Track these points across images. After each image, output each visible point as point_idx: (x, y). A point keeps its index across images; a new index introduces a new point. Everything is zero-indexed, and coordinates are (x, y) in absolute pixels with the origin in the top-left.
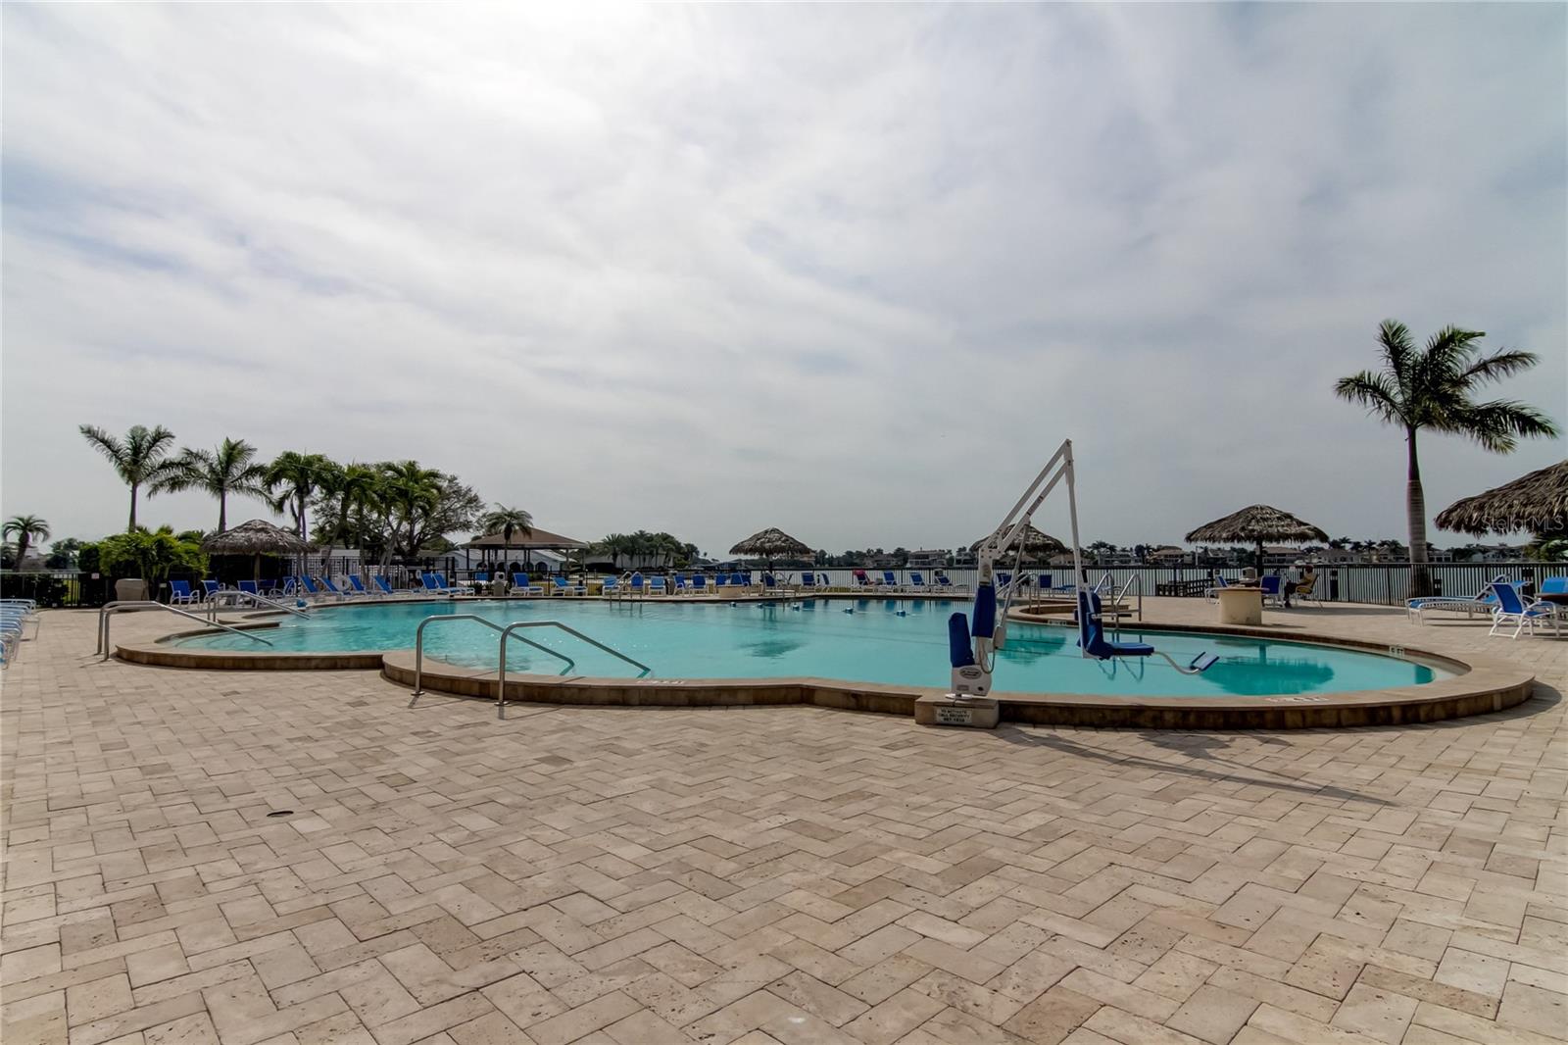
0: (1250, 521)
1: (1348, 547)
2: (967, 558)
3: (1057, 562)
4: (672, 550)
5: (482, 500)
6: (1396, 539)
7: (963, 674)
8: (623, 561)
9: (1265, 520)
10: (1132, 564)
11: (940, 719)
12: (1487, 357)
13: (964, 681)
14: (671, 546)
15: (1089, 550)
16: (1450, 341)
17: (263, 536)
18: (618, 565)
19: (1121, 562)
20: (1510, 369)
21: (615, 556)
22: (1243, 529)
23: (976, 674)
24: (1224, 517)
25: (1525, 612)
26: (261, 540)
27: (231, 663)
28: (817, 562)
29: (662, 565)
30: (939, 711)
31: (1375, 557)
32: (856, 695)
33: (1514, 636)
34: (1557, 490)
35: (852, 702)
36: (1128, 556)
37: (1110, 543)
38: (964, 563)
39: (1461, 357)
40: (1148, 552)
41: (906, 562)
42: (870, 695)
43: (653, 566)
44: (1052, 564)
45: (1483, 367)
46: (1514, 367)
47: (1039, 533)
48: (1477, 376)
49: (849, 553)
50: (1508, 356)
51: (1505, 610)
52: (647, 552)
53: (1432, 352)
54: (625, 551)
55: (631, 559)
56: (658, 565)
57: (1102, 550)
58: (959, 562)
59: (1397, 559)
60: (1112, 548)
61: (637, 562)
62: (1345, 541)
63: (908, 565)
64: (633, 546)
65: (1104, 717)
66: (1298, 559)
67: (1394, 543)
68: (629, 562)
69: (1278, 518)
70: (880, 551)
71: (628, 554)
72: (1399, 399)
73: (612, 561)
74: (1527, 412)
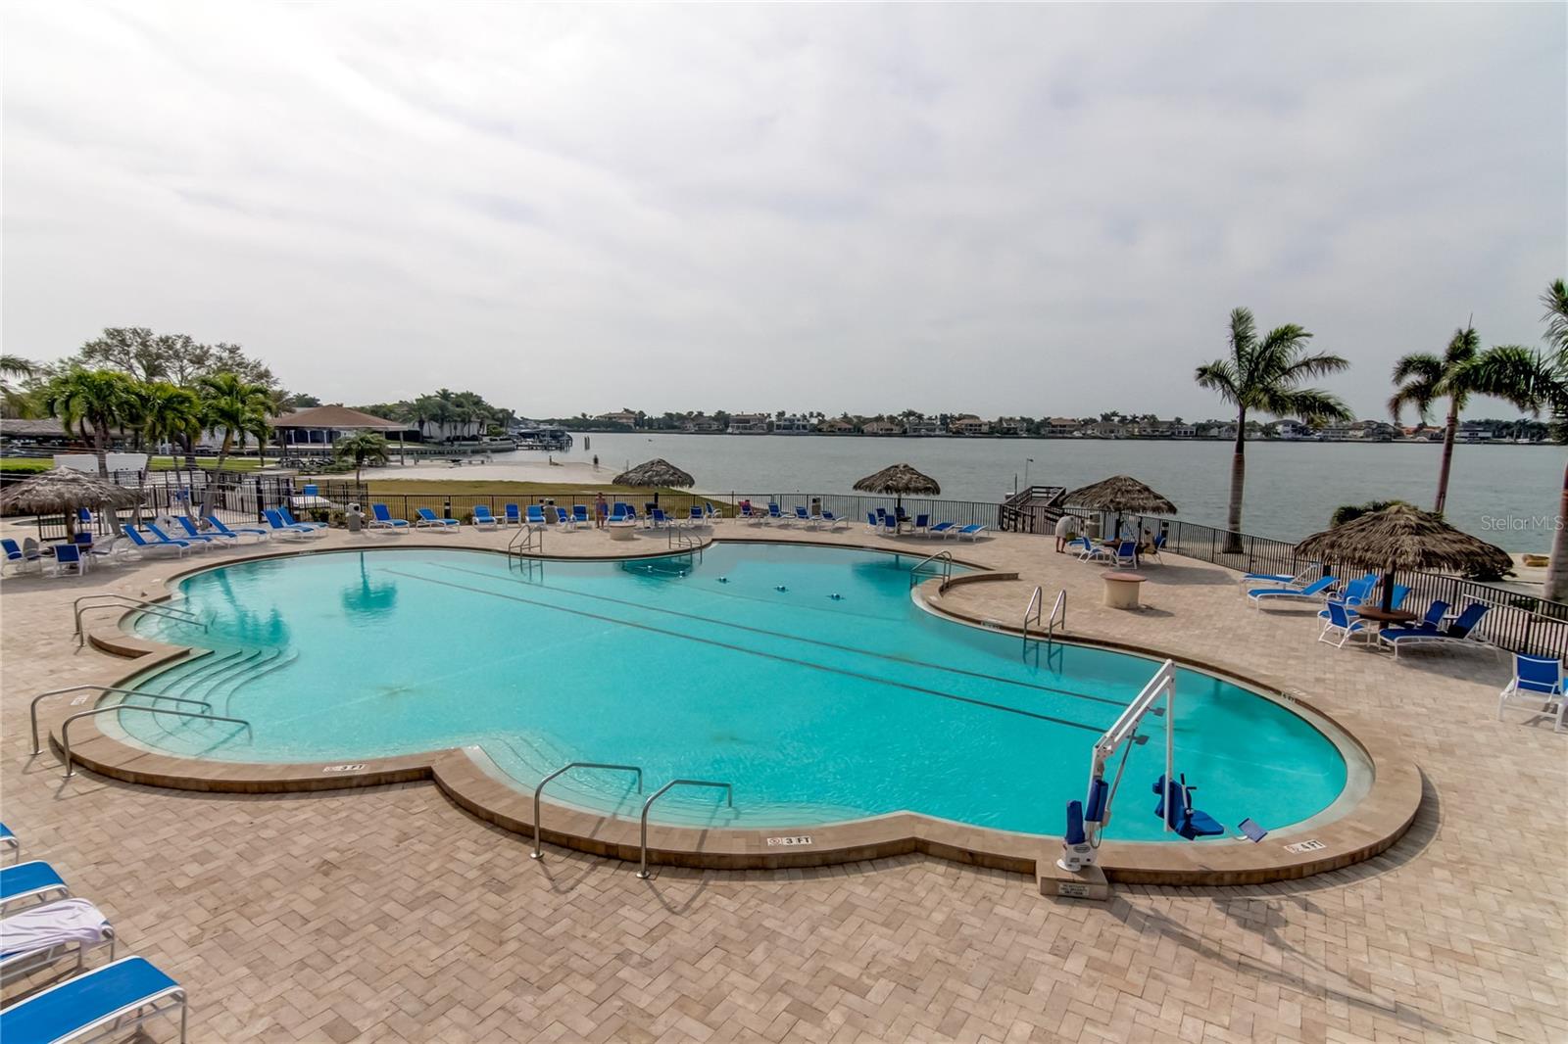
0: (1117, 493)
1: (1116, 419)
2: (787, 423)
3: (870, 429)
4: (487, 418)
5: (273, 375)
6: (1154, 413)
7: (1076, 849)
8: (431, 429)
9: (1128, 492)
10: (937, 432)
11: (1062, 892)
12: (1310, 356)
13: (1076, 855)
14: (486, 413)
15: (900, 418)
16: (1284, 336)
17: (76, 489)
18: (426, 432)
19: (927, 430)
20: (1326, 370)
21: (421, 423)
22: (1112, 501)
23: (1086, 849)
24: (1094, 483)
25: (1349, 628)
26: (76, 494)
27: (256, 787)
28: (636, 424)
29: (476, 433)
30: (1061, 885)
31: (1136, 430)
32: (972, 854)
33: (1339, 646)
34: (1391, 539)
35: (968, 859)
36: (934, 424)
37: (918, 411)
38: (784, 429)
39: (1292, 353)
40: (951, 421)
41: (727, 427)
42: (984, 855)
43: (466, 435)
44: (865, 431)
45: (1307, 364)
46: (1329, 369)
47: (920, 475)
48: (1301, 371)
49: (669, 415)
50: (1328, 358)
51: (1333, 622)
52: (459, 419)
53: (1269, 345)
54: (434, 418)
55: (441, 427)
56: (471, 434)
57: (911, 418)
58: (779, 427)
59: (1153, 431)
60: (920, 417)
61: (448, 431)
62: (1115, 414)
63: (730, 430)
64: (443, 414)
65: (1181, 879)
66: (1076, 430)
67: (1153, 417)
68: (439, 431)
69: (1139, 491)
70: (700, 414)
71: (437, 421)
72: (1237, 384)
73: (418, 429)
74: (1332, 401)
